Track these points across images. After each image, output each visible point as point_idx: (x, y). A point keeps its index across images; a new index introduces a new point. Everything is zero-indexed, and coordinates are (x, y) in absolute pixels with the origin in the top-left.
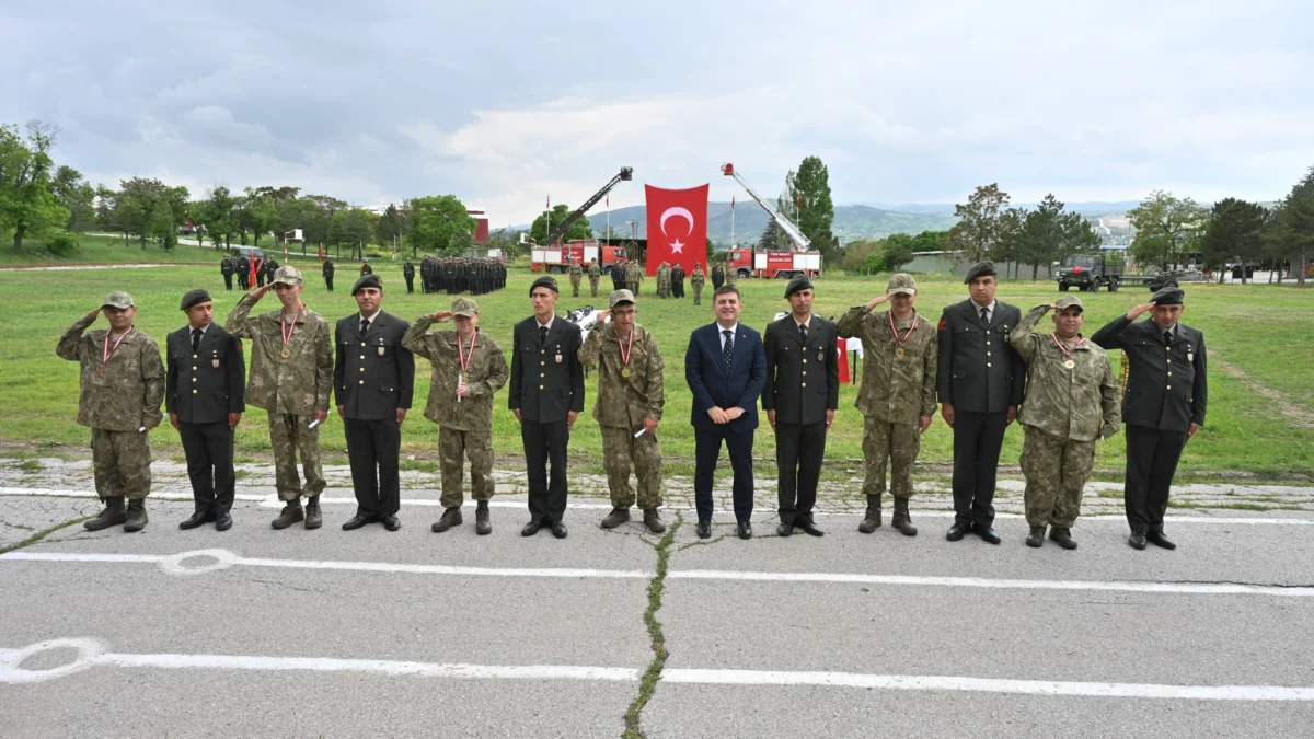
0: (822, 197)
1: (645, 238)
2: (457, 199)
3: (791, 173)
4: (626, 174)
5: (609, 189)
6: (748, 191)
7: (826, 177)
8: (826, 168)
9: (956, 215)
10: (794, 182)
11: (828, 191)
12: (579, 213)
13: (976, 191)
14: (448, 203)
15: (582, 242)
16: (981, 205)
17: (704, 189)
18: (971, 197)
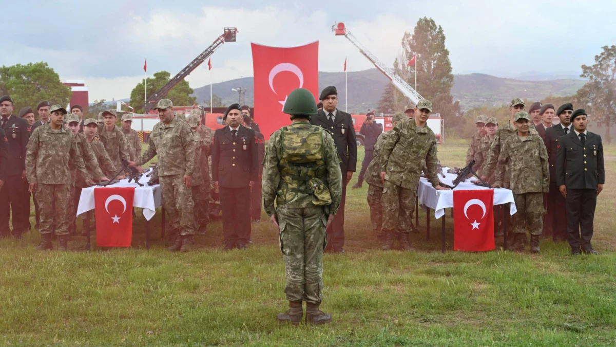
0: (439, 59)
1: (253, 107)
2: (50, 66)
3: (407, 35)
4: (229, 36)
5: (211, 52)
6: (362, 51)
7: (443, 38)
8: (440, 28)
9: (582, 76)
10: (410, 44)
11: (446, 53)
12: (180, 77)
13: (603, 51)
14: (40, 71)
15: (183, 110)
16: (608, 66)
17: (314, 47)
18: (597, 57)
